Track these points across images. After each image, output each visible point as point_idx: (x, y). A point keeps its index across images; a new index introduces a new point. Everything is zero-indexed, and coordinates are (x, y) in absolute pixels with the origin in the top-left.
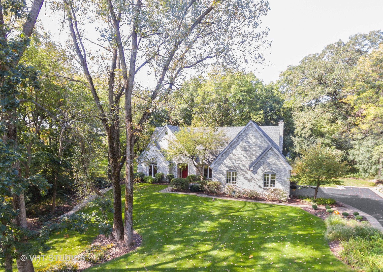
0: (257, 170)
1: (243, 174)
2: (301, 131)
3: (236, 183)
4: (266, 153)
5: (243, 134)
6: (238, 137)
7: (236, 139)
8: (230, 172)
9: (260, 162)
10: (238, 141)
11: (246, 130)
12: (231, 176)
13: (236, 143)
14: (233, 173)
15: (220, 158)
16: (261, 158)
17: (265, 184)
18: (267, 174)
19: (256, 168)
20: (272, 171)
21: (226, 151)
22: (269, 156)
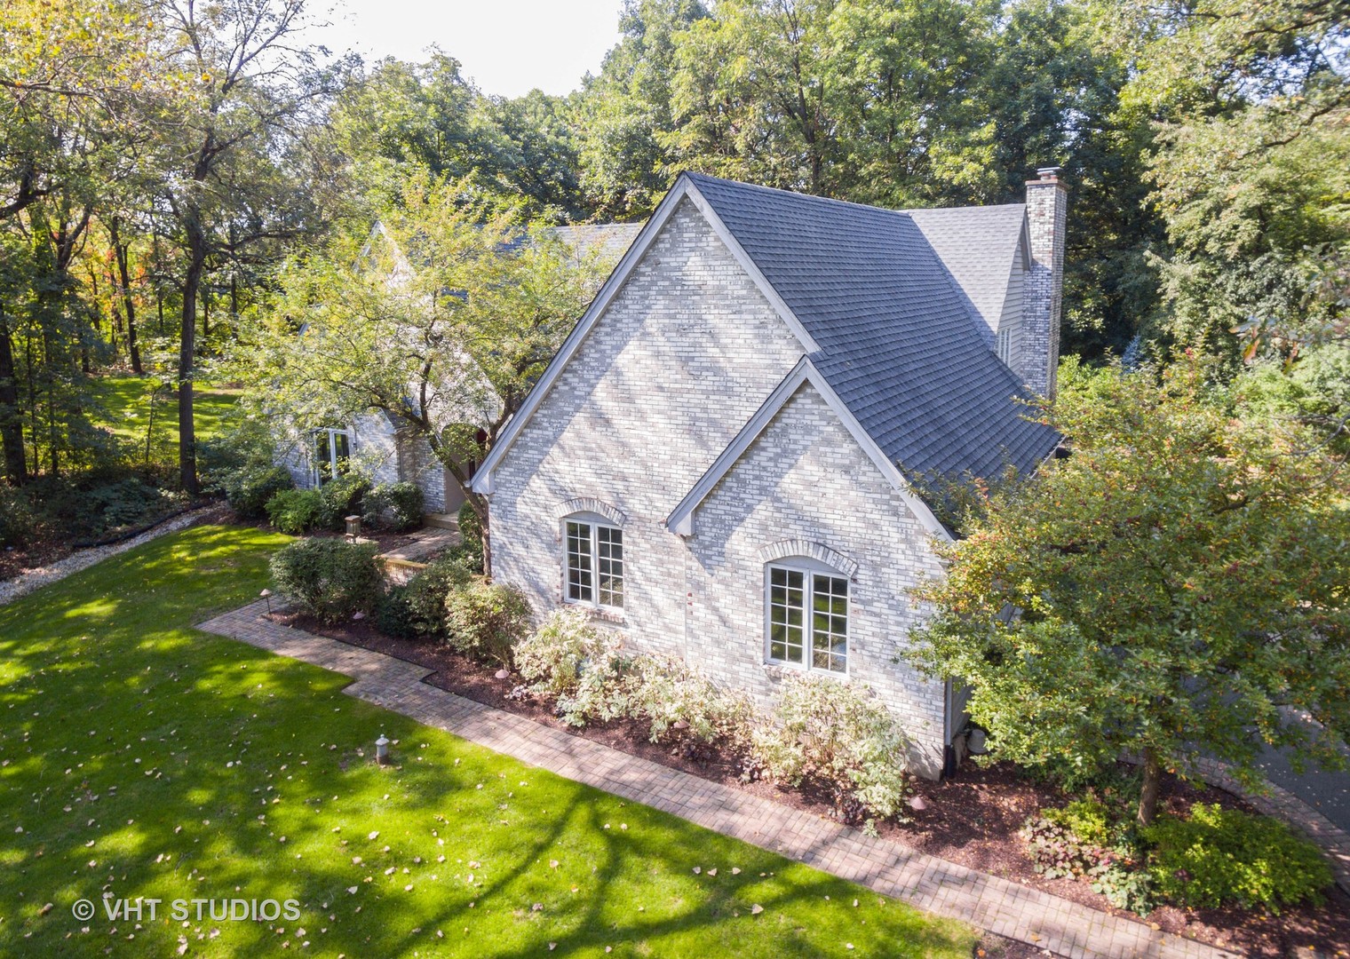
0: (719, 540)
2: (1205, 223)
3: (618, 601)
4: (775, 419)
5: (643, 274)
6: (617, 297)
7: (607, 311)
8: (585, 531)
9: (739, 481)
10: (620, 321)
11: (661, 246)
12: (589, 552)
13: (607, 334)
14: (603, 533)
15: (521, 434)
16: (746, 455)
17: (782, 642)
18: (788, 569)
19: (713, 523)
20: (819, 558)
21: (554, 387)
22: (795, 442)
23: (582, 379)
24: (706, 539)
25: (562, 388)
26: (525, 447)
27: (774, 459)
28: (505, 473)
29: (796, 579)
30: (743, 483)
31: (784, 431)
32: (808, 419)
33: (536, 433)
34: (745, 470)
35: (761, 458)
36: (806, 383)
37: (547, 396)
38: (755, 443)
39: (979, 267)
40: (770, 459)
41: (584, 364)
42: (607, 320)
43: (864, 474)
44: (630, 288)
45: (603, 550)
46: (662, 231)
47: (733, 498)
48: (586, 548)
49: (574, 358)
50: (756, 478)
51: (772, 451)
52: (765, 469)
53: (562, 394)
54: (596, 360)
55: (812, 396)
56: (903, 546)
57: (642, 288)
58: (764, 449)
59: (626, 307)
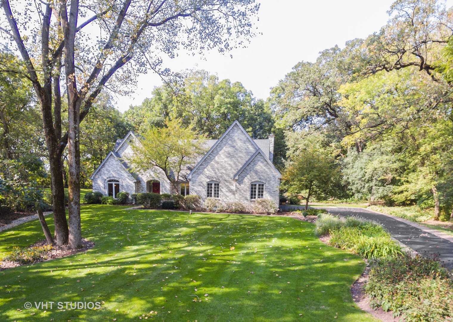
0: (242, 180)
1: (226, 186)
2: (293, 153)
3: (218, 197)
6: (221, 141)
7: (219, 143)
8: (211, 184)
9: (246, 170)
10: (221, 145)
12: (212, 188)
13: (218, 148)
14: (215, 184)
16: (248, 165)
17: (252, 196)
18: (254, 184)
19: (242, 177)
20: (260, 181)
23: (213, 156)
24: (240, 180)
25: (208, 158)
26: (199, 169)
28: (194, 175)
31: (255, 161)
32: (259, 159)
33: (202, 167)
35: (250, 166)
36: (259, 153)
41: (213, 153)
44: (224, 139)
45: (215, 188)
47: (245, 173)
50: (250, 169)
51: (252, 164)
54: (216, 152)
59: (223, 143)
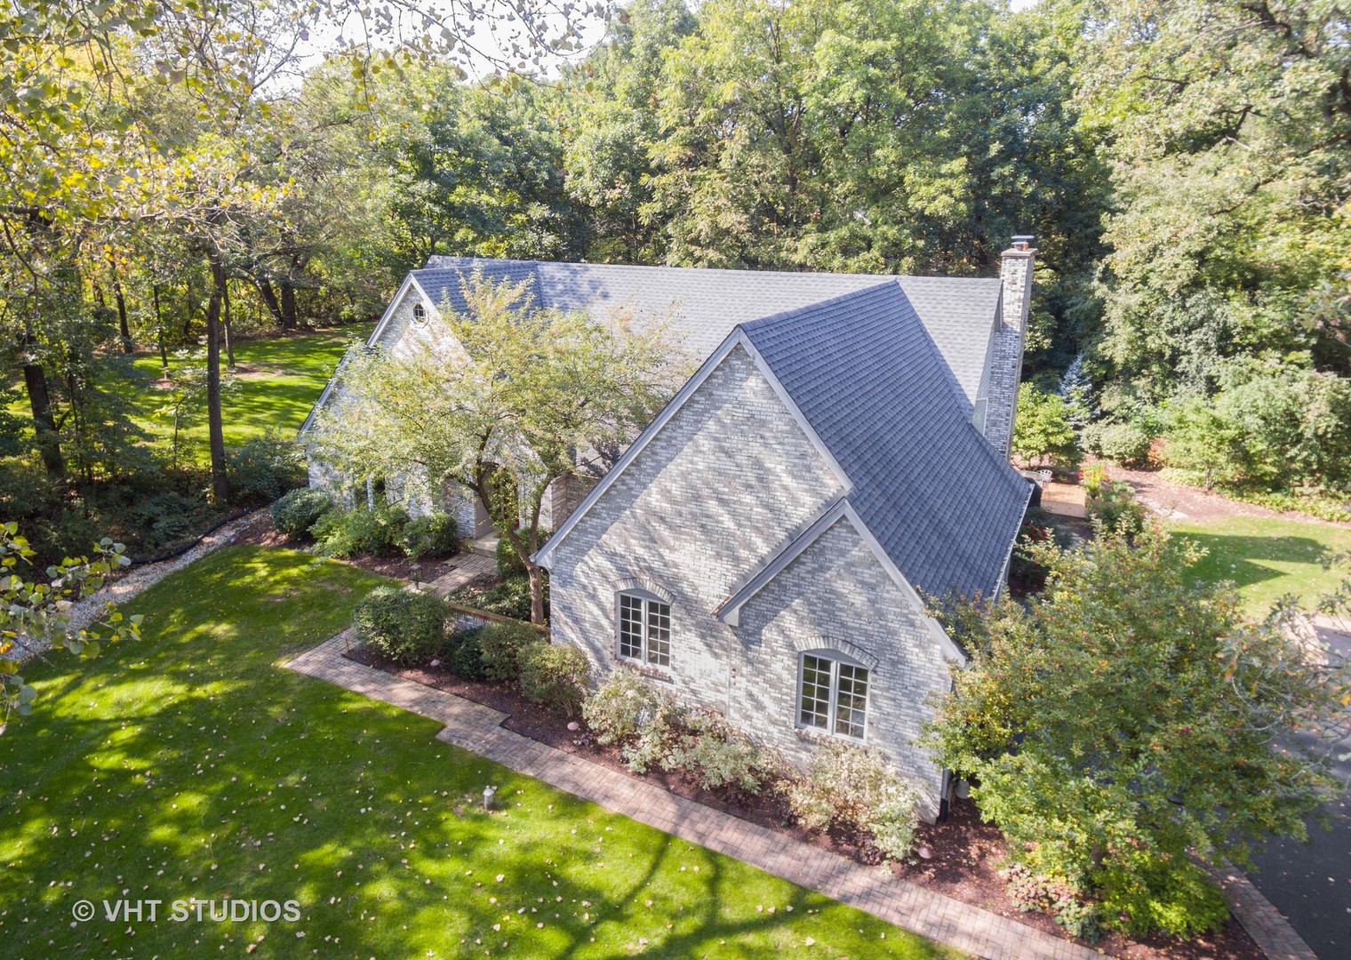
0: (759, 630)
3: (665, 661)
4: (815, 542)
5: (698, 402)
6: (673, 419)
7: (664, 429)
8: (637, 603)
9: (780, 585)
10: (675, 438)
11: (714, 381)
12: (640, 620)
13: (663, 448)
14: (653, 607)
15: (581, 521)
16: (789, 568)
17: (809, 711)
18: (818, 657)
19: (757, 616)
20: (846, 652)
21: (613, 485)
22: (831, 561)
23: (638, 482)
24: (750, 628)
25: (620, 487)
26: (585, 532)
27: (813, 572)
28: (565, 551)
29: (825, 665)
30: (784, 588)
31: (822, 551)
32: (842, 545)
33: (595, 521)
34: (788, 579)
35: (801, 571)
36: (844, 517)
37: (607, 493)
38: (798, 557)
39: (960, 340)
40: (808, 572)
41: (641, 470)
42: (663, 436)
43: (888, 592)
44: (684, 412)
45: (653, 620)
46: (718, 369)
47: (775, 599)
48: (637, 616)
49: (632, 464)
50: (795, 585)
51: (810, 566)
52: (803, 579)
53: (619, 492)
54: (652, 468)
55: (846, 527)
56: (917, 650)
57: (695, 413)
58: (803, 563)
59: (681, 427)
